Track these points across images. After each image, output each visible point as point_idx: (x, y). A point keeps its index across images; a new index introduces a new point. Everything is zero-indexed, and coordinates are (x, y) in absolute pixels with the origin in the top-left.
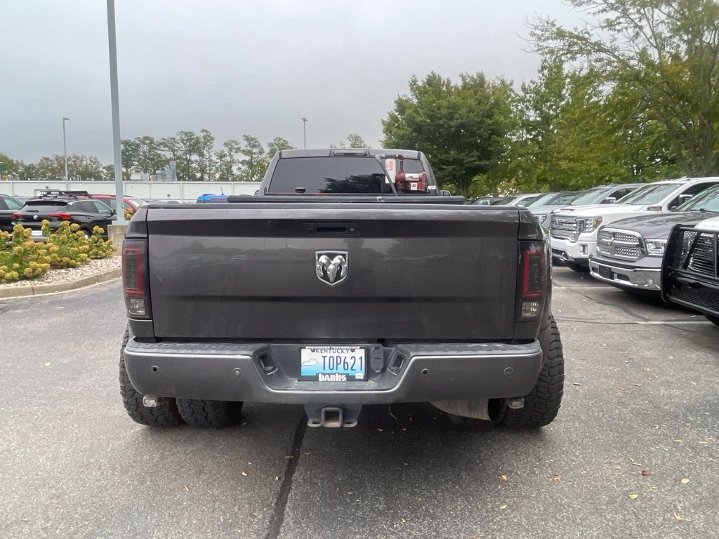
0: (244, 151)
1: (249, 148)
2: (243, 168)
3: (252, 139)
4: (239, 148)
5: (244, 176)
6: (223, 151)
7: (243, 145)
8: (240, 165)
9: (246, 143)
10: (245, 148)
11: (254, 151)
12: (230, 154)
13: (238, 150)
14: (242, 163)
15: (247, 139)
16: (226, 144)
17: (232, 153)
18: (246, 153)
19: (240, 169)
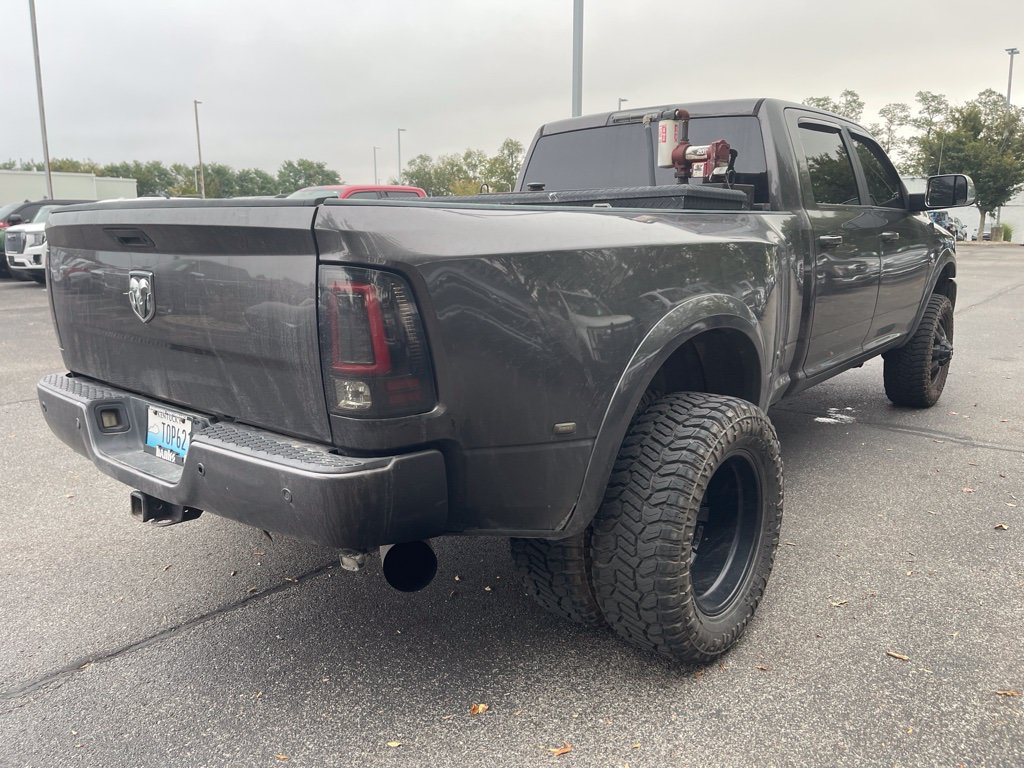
0: (915, 121)
1: (926, 115)
2: (911, 151)
3: (934, 98)
4: (906, 117)
5: (910, 166)
6: (876, 126)
7: (916, 110)
8: (906, 147)
9: (921, 106)
10: (919, 116)
11: (934, 120)
12: (889, 129)
13: (904, 121)
14: (909, 142)
15: (924, 98)
16: (883, 112)
17: (893, 128)
18: (917, 124)
19: (905, 152)
